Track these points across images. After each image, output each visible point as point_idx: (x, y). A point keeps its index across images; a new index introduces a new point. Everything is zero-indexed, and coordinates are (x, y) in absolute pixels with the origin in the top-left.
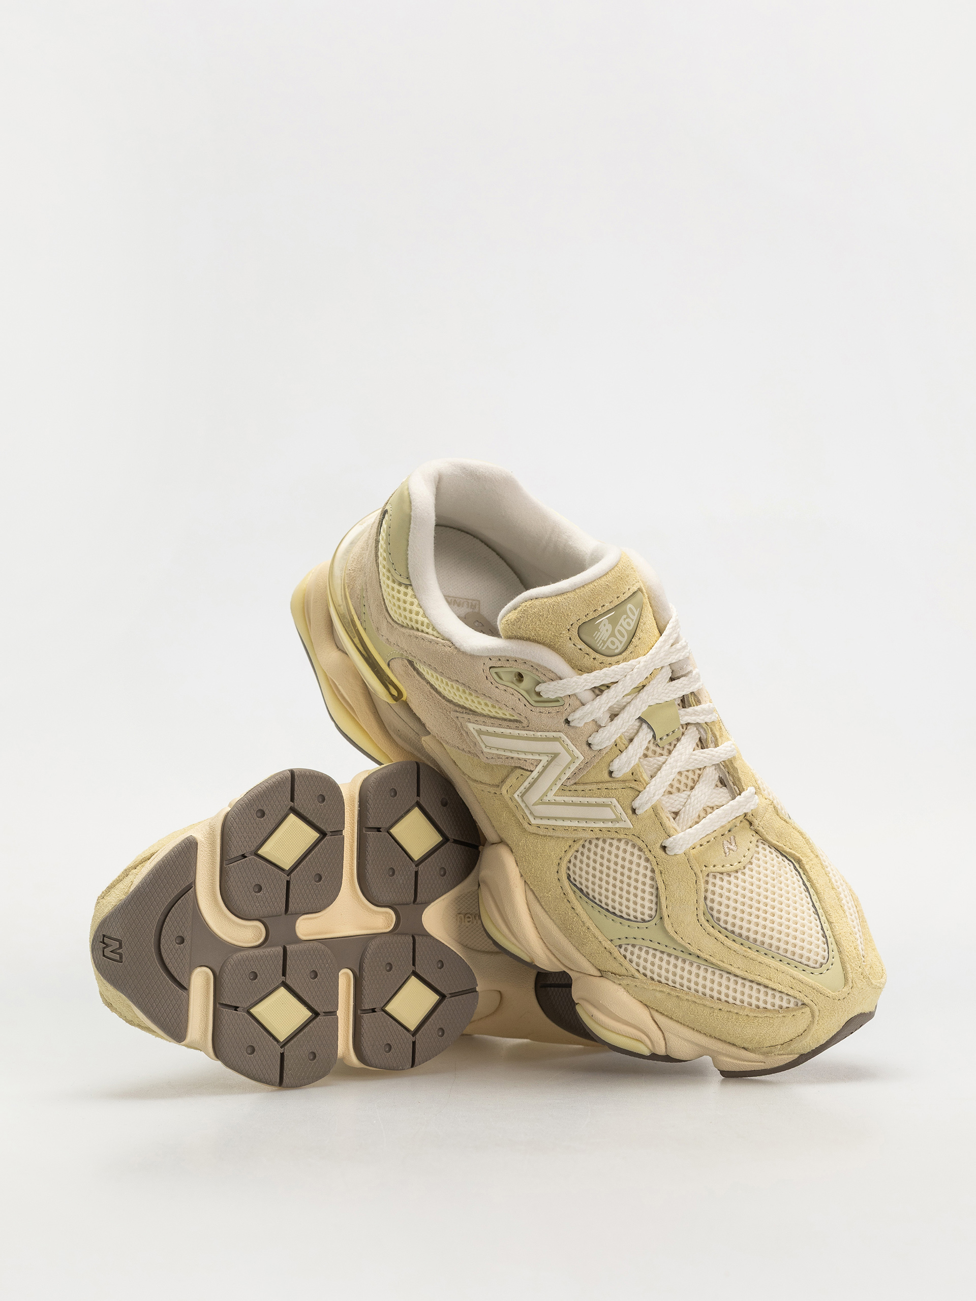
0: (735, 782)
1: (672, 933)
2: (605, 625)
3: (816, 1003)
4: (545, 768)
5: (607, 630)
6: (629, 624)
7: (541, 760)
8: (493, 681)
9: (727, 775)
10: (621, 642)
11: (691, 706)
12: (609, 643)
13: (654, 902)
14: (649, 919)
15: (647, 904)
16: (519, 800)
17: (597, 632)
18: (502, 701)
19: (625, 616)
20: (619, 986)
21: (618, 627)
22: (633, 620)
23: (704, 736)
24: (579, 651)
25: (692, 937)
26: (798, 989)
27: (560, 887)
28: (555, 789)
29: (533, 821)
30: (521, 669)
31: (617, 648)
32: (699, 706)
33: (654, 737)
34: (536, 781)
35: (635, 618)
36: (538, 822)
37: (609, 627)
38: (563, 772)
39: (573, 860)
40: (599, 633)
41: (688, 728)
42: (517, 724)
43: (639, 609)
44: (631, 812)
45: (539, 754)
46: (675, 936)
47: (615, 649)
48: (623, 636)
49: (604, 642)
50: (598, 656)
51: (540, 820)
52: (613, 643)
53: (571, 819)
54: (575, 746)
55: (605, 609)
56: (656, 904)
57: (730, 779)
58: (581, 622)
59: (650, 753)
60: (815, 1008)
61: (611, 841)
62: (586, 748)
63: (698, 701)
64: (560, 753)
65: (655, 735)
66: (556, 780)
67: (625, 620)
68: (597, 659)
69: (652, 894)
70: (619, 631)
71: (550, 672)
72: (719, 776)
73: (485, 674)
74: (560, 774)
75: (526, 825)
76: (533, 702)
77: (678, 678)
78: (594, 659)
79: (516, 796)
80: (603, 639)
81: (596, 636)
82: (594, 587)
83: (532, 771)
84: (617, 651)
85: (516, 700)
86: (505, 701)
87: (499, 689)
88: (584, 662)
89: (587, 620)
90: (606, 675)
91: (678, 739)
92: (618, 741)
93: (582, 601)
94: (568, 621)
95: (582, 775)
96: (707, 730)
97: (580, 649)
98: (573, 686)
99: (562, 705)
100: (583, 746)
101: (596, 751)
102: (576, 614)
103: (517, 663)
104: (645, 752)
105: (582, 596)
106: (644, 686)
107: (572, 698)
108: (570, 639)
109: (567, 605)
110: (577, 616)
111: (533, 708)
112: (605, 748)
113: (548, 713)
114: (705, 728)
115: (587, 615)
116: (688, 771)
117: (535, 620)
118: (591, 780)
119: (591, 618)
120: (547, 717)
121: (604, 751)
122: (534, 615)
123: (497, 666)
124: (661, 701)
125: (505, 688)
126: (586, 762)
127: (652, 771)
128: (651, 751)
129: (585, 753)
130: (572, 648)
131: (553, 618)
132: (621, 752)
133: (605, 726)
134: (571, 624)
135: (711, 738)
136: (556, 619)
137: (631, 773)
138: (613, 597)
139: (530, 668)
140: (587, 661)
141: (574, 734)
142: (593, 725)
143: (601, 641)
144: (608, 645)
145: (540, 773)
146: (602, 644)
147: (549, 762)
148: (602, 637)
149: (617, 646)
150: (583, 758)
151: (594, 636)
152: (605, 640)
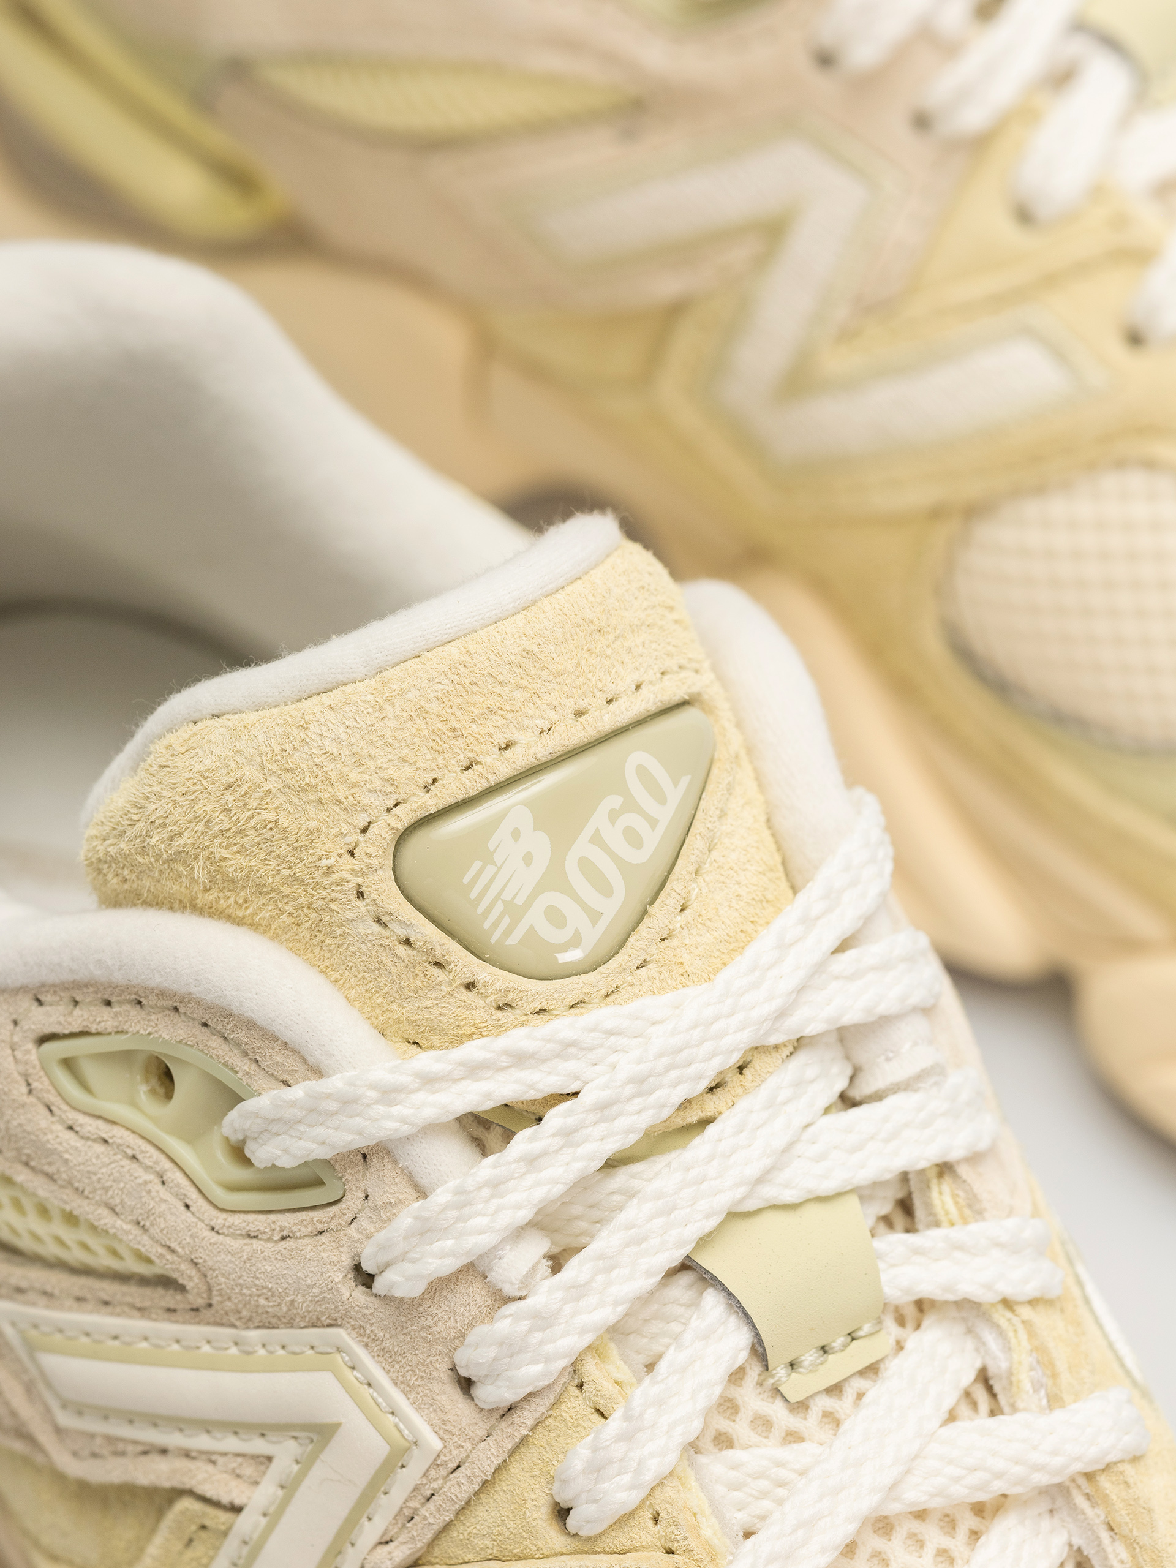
2: (516, 834)
5: (528, 859)
6: (633, 838)
7: (270, 1460)
8: (52, 1098)
9: (1105, 1535)
11: (937, 1224)
12: (535, 918)
17: (477, 864)
18: (94, 1190)
19: (614, 801)
21: (582, 847)
22: (653, 823)
23: (998, 1365)
24: (402, 950)
30: (163, 1034)
31: (575, 941)
32: (974, 1227)
33: (759, 1352)
35: (666, 814)
37: (541, 845)
40: (490, 870)
41: (926, 1322)
42: (170, 1299)
43: (685, 781)
45: (263, 1430)
47: (564, 948)
48: (606, 890)
49: (516, 913)
50: (484, 973)
52: (555, 917)
54: (407, 1389)
55: (519, 758)
58: (405, 816)
59: (740, 1429)
62: (452, 1395)
63: (970, 1206)
65: (761, 1344)
67: (613, 816)
68: (479, 985)
70: (586, 866)
71: (277, 1046)
72: (1071, 1545)
73: (23, 1067)
76: (220, 1190)
77: (877, 1097)
78: (470, 986)
80: (507, 896)
81: (476, 879)
82: (467, 658)
83: (237, 1510)
84: (573, 956)
85: (149, 1187)
86: (106, 1189)
87: (82, 1137)
88: (428, 1003)
89: (432, 803)
90: (521, 1059)
91: (872, 1370)
92: (591, 1369)
93: (411, 718)
94: (346, 810)
95: (436, 1528)
96: (1011, 1334)
97: (407, 942)
98: (368, 1105)
99: (339, 1201)
100: (436, 1387)
101: (491, 1411)
102: (383, 779)
103: (143, 1014)
104: (722, 1424)
105: (410, 696)
106: (705, 1122)
107: (375, 1161)
108: (360, 895)
109: (343, 736)
110: (390, 789)
111: (220, 1219)
112: (530, 1395)
113: (283, 1238)
114: (1003, 1322)
115: (435, 781)
116: (921, 1515)
117: (205, 807)
118: (482, 1549)
119: (451, 801)
120: (278, 1256)
121: (526, 1418)
122: (199, 787)
123: (67, 1032)
124: (789, 1196)
125: (105, 1130)
126: (453, 1465)
127: (758, 1498)
128: (744, 1416)
129: (444, 1423)
130: (371, 938)
131: (282, 799)
132: (606, 1418)
133: (523, 1294)
134: (361, 821)
135: (1032, 1369)
136: (296, 800)
137: (649, 1514)
138: (555, 708)
139: (202, 1034)
140: (435, 994)
141: (393, 1332)
142: (472, 1296)
143: (499, 907)
144: (532, 927)
145: (273, 1516)
146: (506, 921)
147: (305, 1464)
148: (503, 889)
149: (577, 931)
150: (437, 1445)
151: (466, 880)
152: (520, 901)
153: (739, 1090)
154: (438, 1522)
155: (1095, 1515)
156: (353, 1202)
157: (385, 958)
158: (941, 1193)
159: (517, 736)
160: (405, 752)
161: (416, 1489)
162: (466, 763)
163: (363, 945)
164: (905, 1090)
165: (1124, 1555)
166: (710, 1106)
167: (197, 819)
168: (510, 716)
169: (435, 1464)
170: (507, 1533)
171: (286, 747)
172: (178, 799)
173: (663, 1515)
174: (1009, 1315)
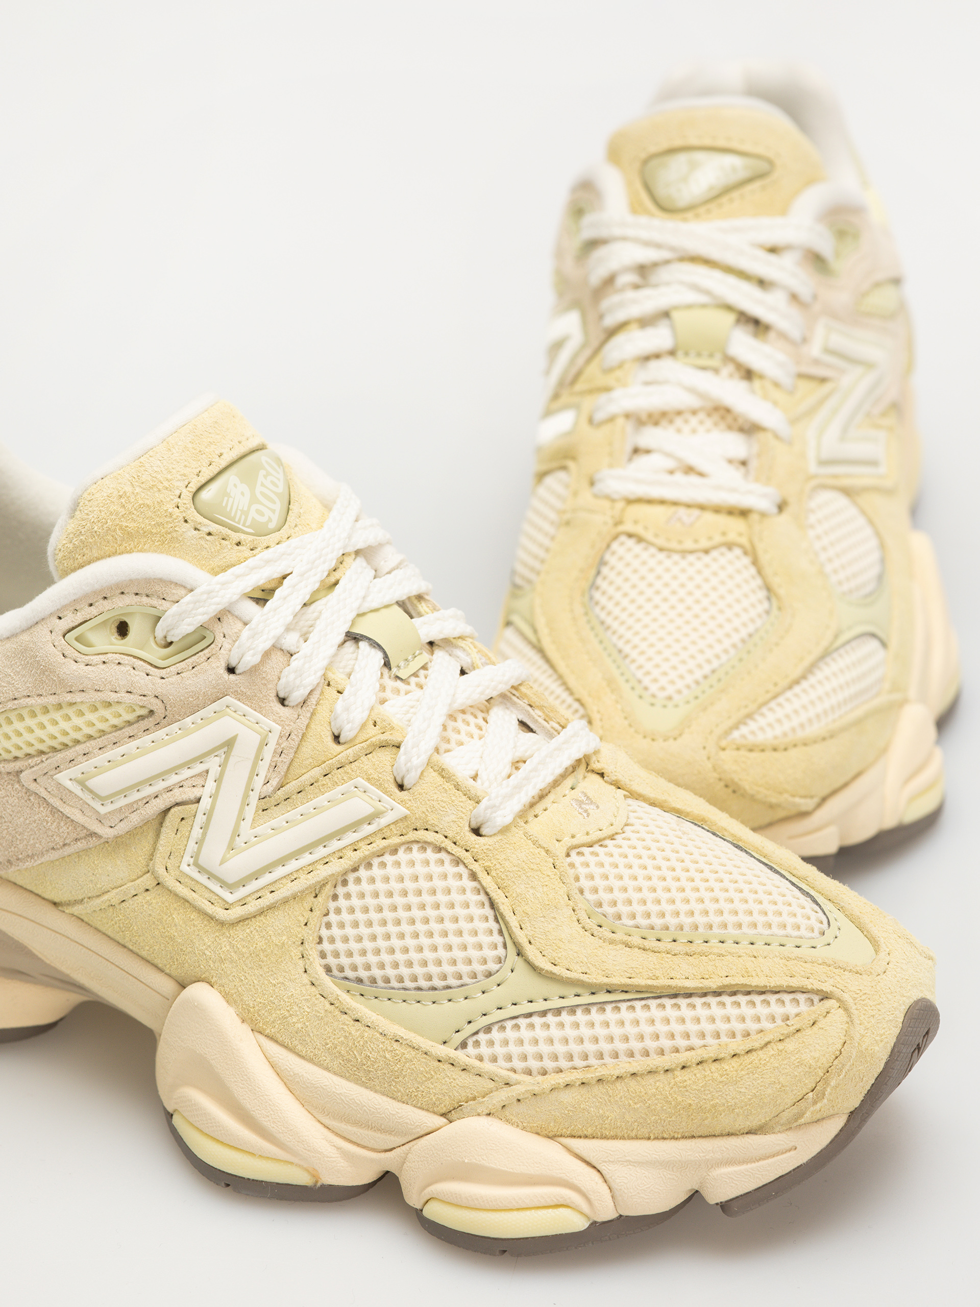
0: (547, 716)
1: (548, 967)
2: (236, 486)
3: (843, 988)
4: (218, 781)
5: (243, 494)
6: (274, 485)
7: (207, 772)
8: (75, 656)
10: (273, 511)
12: (252, 515)
13: (496, 932)
14: (497, 966)
15: (485, 939)
16: (193, 872)
17: (226, 498)
18: (106, 687)
20: (489, 1118)
21: (259, 488)
22: (279, 478)
24: (208, 538)
25: (586, 959)
26: (803, 973)
27: (319, 996)
28: (250, 812)
29: (230, 898)
30: (119, 606)
31: (270, 520)
33: (387, 663)
34: (212, 815)
36: (241, 892)
37: (245, 488)
38: (254, 773)
39: (324, 933)
40: (231, 500)
41: (436, 650)
42: (149, 722)
44: (396, 790)
45: (200, 759)
46: (555, 970)
47: (267, 523)
48: (273, 502)
49: (245, 514)
51: (242, 889)
52: (259, 512)
53: (296, 854)
54: (259, 710)
55: (226, 459)
56: (501, 932)
57: (536, 713)
58: (193, 487)
60: (846, 997)
61: (380, 859)
62: (279, 707)
63: (434, 608)
64: (237, 735)
65: (387, 657)
66: (246, 796)
67: (265, 477)
68: (241, 543)
69: (487, 919)
70: (263, 494)
71: (172, 586)
73: (59, 648)
74: (250, 779)
75: (221, 914)
76: (160, 661)
78: (238, 544)
79: (184, 867)
80: (240, 508)
81: (227, 505)
83: (198, 801)
84: (272, 526)
85: (129, 672)
86: (110, 682)
87: (94, 666)
88: (225, 555)
89: (203, 480)
90: (268, 562)
91: (424, 667)
92: (330, 676)
93: (183, 451)
94: (170, 490)
95: (288, 763)
96: (468, 648)
97: (209, 534)
98: (218, 591)
99: (213, 642)
100: (272, 705)
101: (297, 705)
102: (181, 475)
103: (109, 601)
104: (382, 695)
105: (179, 444)
106: (336, 583)
107: (225, 619)
108: (186, 521)
109: (160, 464)
110: (185, 478)
111: (163, 673)
112: (312, 691)
113: (193, 668)
114: (463, 645)
115: (200, 472)
116: (463, 712)
117: (113, 508)
118: (309, 765)
119: (209, 477)
120: (194, 675)
121: (313, 700)
122: (108, 501)
123: (76, 624)
124: (375, 605)
125: (103, 658)
126: (287, 735)
127: (405, 714)
128: (388, 690)
129: (280, 717)
130: (195, 536)
131: (143, 494)
132: (341, 693)
133: (298, 650)
134: (178, 493)
135: (480, 659)
136: (149, 493)
137: (371, 723)
138: (232, 441)
139: (137, 598)
140: (225, 551)
141: (250, 687)
142: (277, 658)
143: (239, 513)
144: (253, 518)
145: (214, 796)
146: (243, 517)
147: (223, 766)
148: (238, 506)
149: (269, 517)
150: (280, 728)
151: (224, 505)
152: (245, 509)
153: (344, 569)
154: (288, 761)
155: (522, 703)
156: (220, 639)
157: (203, 542)
158: (422, 607)
159: (223, 451)
160: (186, 463)
161: (275, 752)
162: (209, 463)
163: (192, 541)
164: (397, 568)
165: (540, 713)
166: (336, 576)
167: (111, 514)
168: (218, 444)
169: (281, 737)
170: (317, 752)
171: (139, 474)
172: (101, 508)
173: (377, 720)
174: (464, 642)
